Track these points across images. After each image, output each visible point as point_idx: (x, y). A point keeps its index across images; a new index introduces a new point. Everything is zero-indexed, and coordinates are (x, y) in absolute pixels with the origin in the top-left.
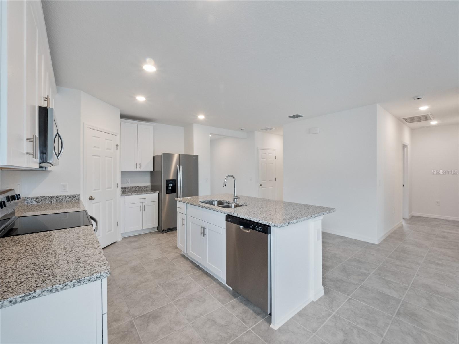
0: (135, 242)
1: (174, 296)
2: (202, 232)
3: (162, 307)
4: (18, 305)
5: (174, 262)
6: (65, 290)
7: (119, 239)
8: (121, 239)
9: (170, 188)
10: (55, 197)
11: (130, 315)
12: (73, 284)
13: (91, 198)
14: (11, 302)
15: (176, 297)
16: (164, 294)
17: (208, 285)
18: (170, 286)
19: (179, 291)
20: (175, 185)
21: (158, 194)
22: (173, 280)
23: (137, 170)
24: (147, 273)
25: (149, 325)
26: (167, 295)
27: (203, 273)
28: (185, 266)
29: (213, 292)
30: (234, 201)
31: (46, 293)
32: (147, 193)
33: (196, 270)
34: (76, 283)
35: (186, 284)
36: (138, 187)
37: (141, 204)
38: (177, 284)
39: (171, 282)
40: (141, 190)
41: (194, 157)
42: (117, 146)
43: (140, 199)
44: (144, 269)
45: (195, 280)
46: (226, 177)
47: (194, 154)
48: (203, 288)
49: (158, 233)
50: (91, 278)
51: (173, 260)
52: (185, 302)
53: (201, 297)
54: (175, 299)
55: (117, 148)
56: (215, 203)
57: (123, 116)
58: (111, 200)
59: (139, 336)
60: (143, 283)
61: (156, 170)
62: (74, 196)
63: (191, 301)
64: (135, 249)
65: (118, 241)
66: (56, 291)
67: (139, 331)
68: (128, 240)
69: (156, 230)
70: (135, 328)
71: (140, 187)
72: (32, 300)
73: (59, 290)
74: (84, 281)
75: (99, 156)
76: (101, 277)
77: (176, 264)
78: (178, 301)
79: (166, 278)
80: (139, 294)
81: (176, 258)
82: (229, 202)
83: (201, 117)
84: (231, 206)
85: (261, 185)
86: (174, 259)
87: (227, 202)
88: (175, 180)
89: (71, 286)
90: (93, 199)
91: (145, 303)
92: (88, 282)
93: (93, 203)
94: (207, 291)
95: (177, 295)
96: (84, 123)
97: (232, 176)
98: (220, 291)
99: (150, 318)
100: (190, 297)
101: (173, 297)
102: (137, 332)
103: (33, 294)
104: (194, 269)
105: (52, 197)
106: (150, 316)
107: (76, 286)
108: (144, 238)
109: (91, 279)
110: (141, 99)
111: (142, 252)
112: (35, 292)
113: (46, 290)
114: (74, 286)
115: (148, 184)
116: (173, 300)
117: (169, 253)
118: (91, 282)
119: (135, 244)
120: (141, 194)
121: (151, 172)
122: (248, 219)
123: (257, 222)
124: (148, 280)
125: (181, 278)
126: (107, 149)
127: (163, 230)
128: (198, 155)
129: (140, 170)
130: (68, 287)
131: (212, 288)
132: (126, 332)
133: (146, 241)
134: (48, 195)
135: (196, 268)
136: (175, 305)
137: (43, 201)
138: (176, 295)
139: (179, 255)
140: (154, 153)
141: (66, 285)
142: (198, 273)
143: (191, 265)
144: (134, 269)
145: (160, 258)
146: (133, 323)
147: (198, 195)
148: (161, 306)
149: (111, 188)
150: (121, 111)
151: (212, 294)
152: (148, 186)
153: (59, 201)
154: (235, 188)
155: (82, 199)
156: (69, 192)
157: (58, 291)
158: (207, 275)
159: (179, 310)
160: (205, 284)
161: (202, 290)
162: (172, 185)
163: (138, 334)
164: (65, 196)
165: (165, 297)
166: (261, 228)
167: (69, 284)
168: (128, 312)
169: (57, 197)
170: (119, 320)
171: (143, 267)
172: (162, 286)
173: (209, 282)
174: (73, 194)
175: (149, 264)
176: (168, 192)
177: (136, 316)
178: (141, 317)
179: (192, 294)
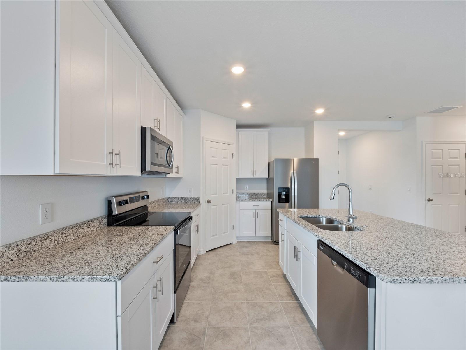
0: (246, 247)
1: (254, 321)
2: (296, 255)
3: (237, 327)
4: (54, 283)
5: (272, 280)
6: (83, 283)
7: (234, 242)
8: (236, 242)
9: (284, 197)
10: (184, 198)
11: (207, 321)
12: (88, 279)
13: (209, 202)
14: (51, 279)
15: (255, 323)
16: (246, 313)
17: (298, 325)
18: (255, 306)
19: (262, 317)
20: (288, 194)
21: (271, 202)
22: (261, 301)
23: (253, 177)
24: (242, 283)
25: (216, 340)
26: (248, 315)
27: (298, 305)
28: (282, 289)
29: (300, 338)
30: (349, 220)
31: (70, 280)
32: (260, 201)
33: (292, 298)
34: (90, 279)
35: (272, 311)
36: (255, 193)
37: (254, 211)
38: (263, 307)
39: (258, 302)
40: (258, 197)
41: (313, 161)
42: (233, 154)
43: (253, 206)
44: (241, 278)
45: (284, 311)
46: (335, 186)
47: (315, 158)
48: (290, 326)
49: (271, 244)
50: (102, 278)
51: (272, 277)
52: (261, 332)
53: (282, 336)
54: (253, 325)
55: (233, 157)
56: (323, 220)
57: (239, 126)
58: (227, 204)
59: (203, 347)
60: (233, 292)
61: (271, 177)
62: (196, 199)
63: (269, 335)
64: (243, 254)
65: (233, 243)
66: (77, 281)
67: (206, 342)
68: (242, 244)
69: (270, 240)
70: (205, 337)
71: (257, 194)
72: (62, 283)
73: (79, 280)
74: (97, 280)
75: (217, 165)
76: (110, 280)
77: (272, 284)
78: (255, 328)
79: (256, 296)
80: (224, 302)
81: (276, 277)
82: (341, 222)
83: (320, 111)
84: (342, 227)
85: (429, 200)
86: (274, 276)
87: (339, 221)
88: (289, 188)
89: (87, 280)
90: (211, 202)
91: (225, 314)
92: (99, 281)
93: (211, 206)
94: (293, 331)
95: (257, 321)
96: (203, 137)
97: (347, 186)
98: (309, 340)
99: (221, 334)
100: (269, 330)
101: (252, 321)
102: (204, 342)
103: (63, 278)
104: (290, 296)
105: (182, 198)
106: (222, 331)
107: (91, 281)
108: (256, 245)
109: (102, 280)
110: (246, 105)
111: (248, 260)
112: (64, 276)
113: (71, 278)
114: (89, 282)
115: (265, 191)
116: (251, 324)
117: (271, 269)
118: (102, 282)
119: (245, 250)
120: (254, 201)
121: (267, 178)
122: (341, 253)
123: (352, 260)
124: (239, 291)
125: (271, 303)
126: (224, 158)
127: (275, 241)
128: (318, 159)
129: (255, 177)
130: (85, 280)
131: (302, 331)
132: (196, 336)
133: (256, 249)
134: (180, 197)
135: (292, 296)
136: (250, 331)
137: (177, 201)
138: (257, 319)
139: (280, 273)
140: (269, 159)
141: (83, 278)
142: (293, 304)
143: (289, 290)
144: (233, 275)
145: (260, 270)
146: (206, 330)
147: (318, 208)
148: (237, 325)
149: (227, 193)
150: (236, 121)
151: (297, 339)
152: (264, 193)
153: (186, 202)
154: (351, 203)
155: (201, 202)
156: (193, 195)
157: (78, 282)
158: (303, 311)
159: (251, 340)
160: (295, 322)
161: (288, 328)
162: (284, 193)
163: (203, 344)
164: (190, 198)
165: (245, 317)
166: (359, 273)
167: (85, 278)
168: (207, 317)
169: (185, 198)
170: (197, 321)
171: (241, 276)
172: (248, 303)
173: (301, 321)
174: (195, 197)
175: (247, 275)
176: (280, 200)
177: (212, 325)
178: (215, 328)
179: (273, 327)
